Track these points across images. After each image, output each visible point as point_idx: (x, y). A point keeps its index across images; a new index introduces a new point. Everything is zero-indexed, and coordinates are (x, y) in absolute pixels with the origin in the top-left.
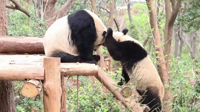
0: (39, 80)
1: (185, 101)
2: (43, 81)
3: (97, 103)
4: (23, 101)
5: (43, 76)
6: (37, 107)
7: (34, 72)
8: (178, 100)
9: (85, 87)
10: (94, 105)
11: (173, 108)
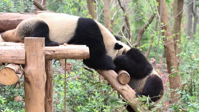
0: (19, 64)
1: (196, 89)
2: (24, 66)
3: (91, 91)
4: (5, 89)
5: (24, 60)
6: (21, 96)
7: (13, 55)
8: (187, 88)
9: (77, 72)
10: (87, 94)
11: (181, 97)
